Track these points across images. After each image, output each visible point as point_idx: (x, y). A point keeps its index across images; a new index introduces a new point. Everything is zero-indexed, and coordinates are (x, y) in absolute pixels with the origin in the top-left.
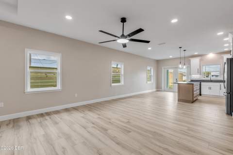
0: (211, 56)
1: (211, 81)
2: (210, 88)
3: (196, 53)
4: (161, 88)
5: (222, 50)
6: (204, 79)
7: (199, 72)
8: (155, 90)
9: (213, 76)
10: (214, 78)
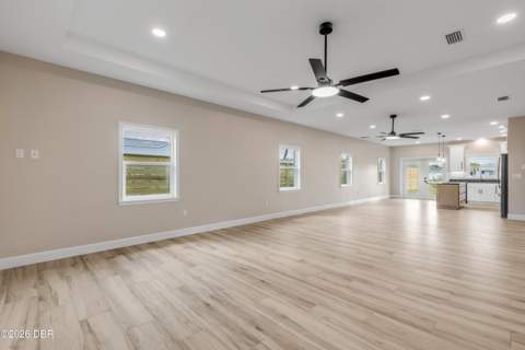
0: (482, 142)
1: (482, 181)
2: (481, 192)
3: (459, 139)
4: (399, 194)
5: (498, 136)
6: (470, 177)
7: (463, 166)
8: (387, 196)
9: (483, 172)
10: (485, 177)
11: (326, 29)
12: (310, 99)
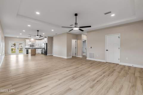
11: (76, 15)
12: (73, 30)
